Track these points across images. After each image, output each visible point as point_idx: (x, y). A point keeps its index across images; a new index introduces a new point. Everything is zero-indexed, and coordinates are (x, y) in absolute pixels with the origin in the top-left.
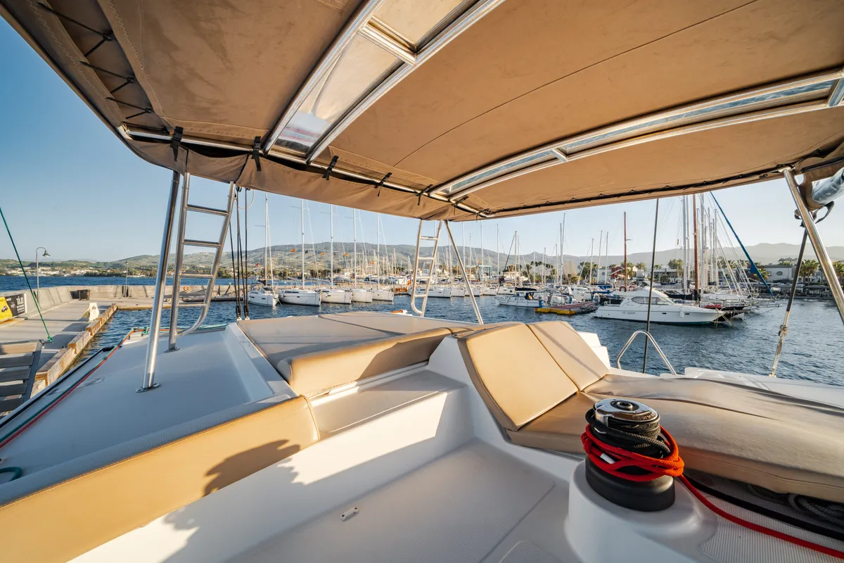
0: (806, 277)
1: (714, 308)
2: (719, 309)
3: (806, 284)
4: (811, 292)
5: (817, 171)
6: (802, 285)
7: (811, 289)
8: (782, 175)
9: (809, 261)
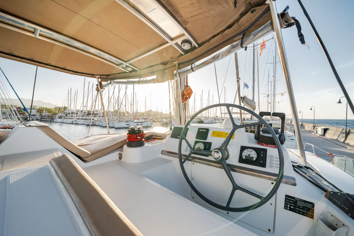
0: (41, 114)
1: (6, 129)
2: (9, 128)
3: (41, 117)
4: (43, 119)
5: (103, 79)
6: (40, 117)
7: (43, 118)
8: (96, 78)
9: (41, 108)
